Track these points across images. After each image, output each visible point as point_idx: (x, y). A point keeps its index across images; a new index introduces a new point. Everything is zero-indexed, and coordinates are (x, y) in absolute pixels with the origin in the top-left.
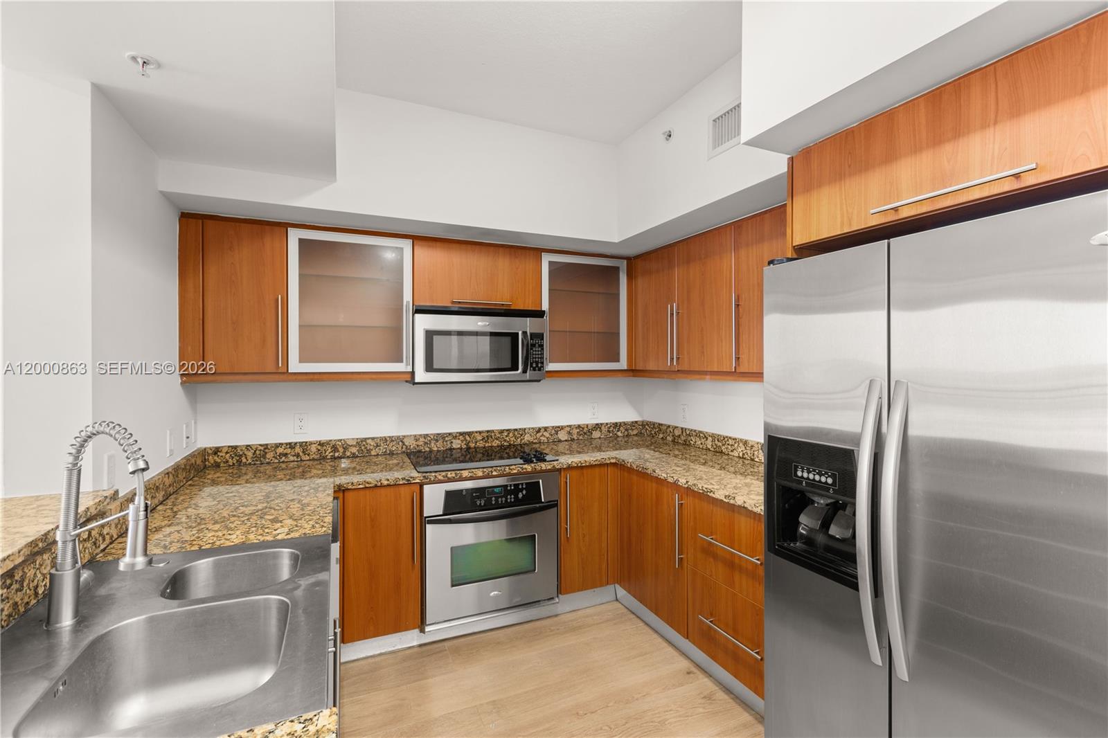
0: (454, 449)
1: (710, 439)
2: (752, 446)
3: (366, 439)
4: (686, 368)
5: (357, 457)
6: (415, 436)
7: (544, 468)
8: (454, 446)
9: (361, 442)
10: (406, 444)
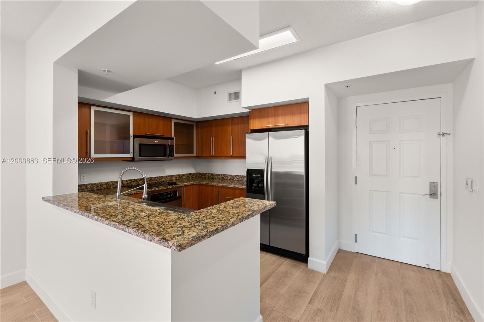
0: (140, 184)
1: (220, 176)
2: (233, 176)
3: (109, 182)
4: (216, 156)
5: (106, 189)
6: (127, 180)
7: (178, 186)
8: (140, 183)
9: (107, 183)
10: (124, 183)
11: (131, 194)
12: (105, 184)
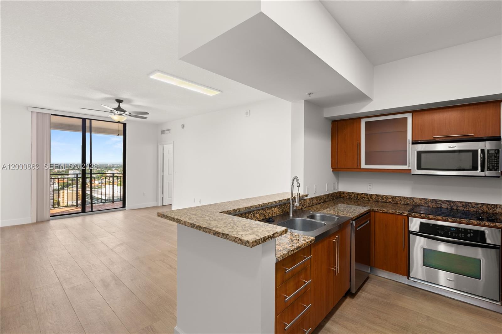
5: (392, 203)
7: (487, 224)
9: (393, 197)
11: (387, 213)
12: (391, 197)
